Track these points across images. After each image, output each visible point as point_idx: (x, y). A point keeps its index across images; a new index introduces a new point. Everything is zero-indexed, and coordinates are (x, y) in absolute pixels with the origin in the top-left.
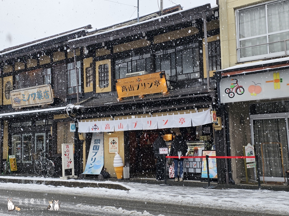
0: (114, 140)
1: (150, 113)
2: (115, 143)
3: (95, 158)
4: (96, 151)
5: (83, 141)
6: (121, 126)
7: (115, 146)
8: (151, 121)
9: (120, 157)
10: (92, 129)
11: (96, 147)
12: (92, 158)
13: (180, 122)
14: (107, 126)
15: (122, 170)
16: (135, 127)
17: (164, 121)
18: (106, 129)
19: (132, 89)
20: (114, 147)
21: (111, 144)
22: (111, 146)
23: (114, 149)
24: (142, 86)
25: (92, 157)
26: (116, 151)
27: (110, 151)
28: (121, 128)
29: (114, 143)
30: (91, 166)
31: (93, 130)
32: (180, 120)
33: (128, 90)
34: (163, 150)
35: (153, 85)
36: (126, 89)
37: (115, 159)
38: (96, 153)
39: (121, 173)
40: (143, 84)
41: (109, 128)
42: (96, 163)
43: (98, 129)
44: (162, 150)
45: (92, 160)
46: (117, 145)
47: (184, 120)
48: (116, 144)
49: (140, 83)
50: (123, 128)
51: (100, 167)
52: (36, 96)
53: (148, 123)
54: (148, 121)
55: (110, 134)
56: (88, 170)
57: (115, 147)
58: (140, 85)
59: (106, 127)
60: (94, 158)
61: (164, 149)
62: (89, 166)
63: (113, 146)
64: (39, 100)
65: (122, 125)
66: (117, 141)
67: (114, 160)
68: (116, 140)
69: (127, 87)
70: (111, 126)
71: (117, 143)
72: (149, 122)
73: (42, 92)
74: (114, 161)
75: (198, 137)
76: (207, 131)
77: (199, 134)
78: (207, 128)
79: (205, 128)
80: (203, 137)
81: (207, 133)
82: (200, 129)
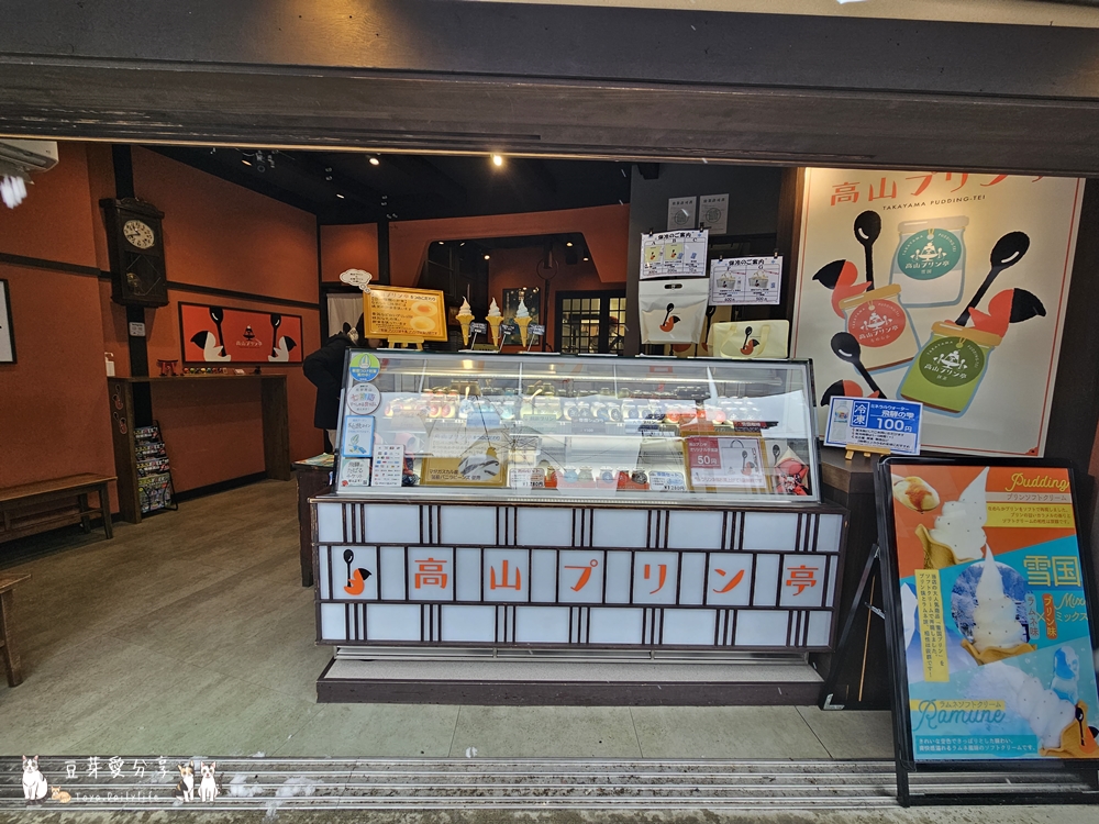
75: (666, 327)
76: (749, 288)
77: (671, 306)
78: (742, 267)
79: (727, 261)
80: (749, 330)
81: (752, 300)
82: (687, 271)
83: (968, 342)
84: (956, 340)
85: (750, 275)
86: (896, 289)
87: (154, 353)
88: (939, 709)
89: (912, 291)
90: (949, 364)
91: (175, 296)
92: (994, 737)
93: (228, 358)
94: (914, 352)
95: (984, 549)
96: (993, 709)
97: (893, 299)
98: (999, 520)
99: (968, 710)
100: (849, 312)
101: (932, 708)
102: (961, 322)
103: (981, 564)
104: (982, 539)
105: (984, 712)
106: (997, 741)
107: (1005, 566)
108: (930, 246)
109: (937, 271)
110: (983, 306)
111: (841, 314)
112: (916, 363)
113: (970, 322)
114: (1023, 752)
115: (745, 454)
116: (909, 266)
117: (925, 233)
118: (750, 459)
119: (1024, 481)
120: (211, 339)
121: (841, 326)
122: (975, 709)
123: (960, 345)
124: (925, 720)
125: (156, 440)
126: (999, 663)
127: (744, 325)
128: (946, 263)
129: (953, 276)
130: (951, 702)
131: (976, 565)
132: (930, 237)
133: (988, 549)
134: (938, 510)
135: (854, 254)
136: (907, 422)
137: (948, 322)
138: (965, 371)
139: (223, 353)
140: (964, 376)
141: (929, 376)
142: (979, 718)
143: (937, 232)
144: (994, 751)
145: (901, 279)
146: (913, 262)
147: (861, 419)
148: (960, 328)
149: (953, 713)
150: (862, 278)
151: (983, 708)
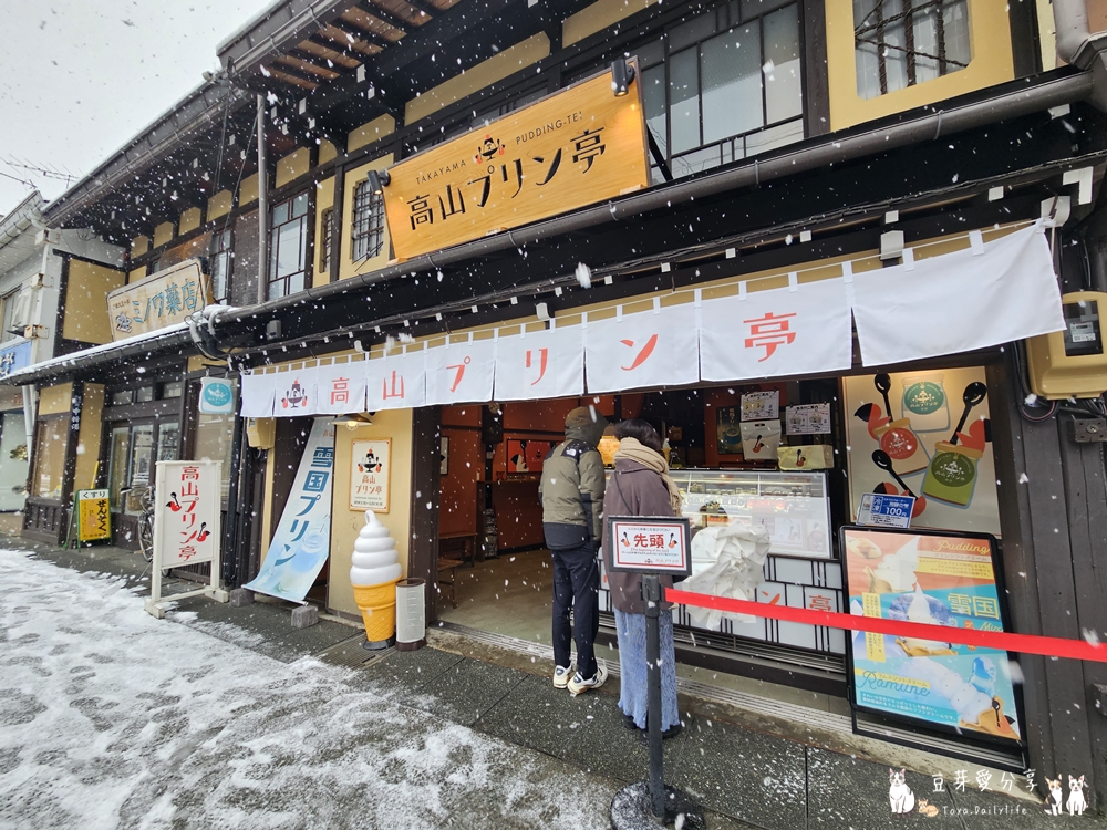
0: (370, 455)
1: (542, 309)
2: (373, 465)
3: (306, 523)
4: (314, 494)
5: (265, 452)
6: (393, 388)
7: (373, 481)
8: (544, 352)
9: (388, 534)
10: (283, 400)
11: (317, 477)
12: (296, 522)
13: (749, 343)
14: (340, 390)
15: (392, 598)
16: (453, 390)
17: (630, 343)
18: (332, 403)
19: (457, 206)
20: (369, 485)
21: (361, 470)
22: (358, 476)
23: (368, 495)
24: (506, 179)
25: (297, 518)
26: (379, 501)
27: (352, 503)
28: (393, 395)
29: (370, 466)
30: (285, 555)
31: (285, 406)
32: (754, 330)
33: (437, 214)
34: (640, 539)
35: (566, 160)
36: (430, 211)
37: (360, 542)
38: (314, 500)
39: (389, 613)
40: (511, 169)
41: (345, 398)
42: (303, 546)
43: (304, 404)
44: (631, 538)
45: (293, 530)
46: (380, 477)
47: (785, 326)
48: (378, 470)
49: (497, 161)
50: (402, 396)
51: (313, 565)
52: (166, 305)
53: (528, 364)
54: (529, 353)
55: (352, 423)
56: (270, 571)
57: (373, 485)
58: (497, 176)
59: (333, 393)
60: (302, 520)
61: (649, 531)
62: (279, 554)
63: (365, 480)
64: (171, 315)
65: (398, 380)
66: (384, 460)
67: (353, 549)
68: (381, 451)
69: (433, 203)
70: (354, 388)
71: (384, 468)
72: (536, 357)
73: (178, 290)
74: (357, 556)
75: (756, 450)
76: (810, 424)
77: (760, 437)
78: (804, 411)
79: (795, 407)
80: (799, 452)
81: (812, 431)
82: (766, 416)
83: (960, 456)
84: (953, 454)
85: (810, 415)
86: (907, 421)
87: (496, 467)
88: (878, 678)
89: (917, 421)
90: (951, 471)
91: (507, 436)
92: (921, 705)
93: (527, 470)
94: (926, 463)
95: (914, 585)
96: (920, 687)
97: (906, 427)
98: (928, 568)
99: (900, 683)
100: (880, 436)
101: (872, 676)
102: (954, 441)
103: (913, 594)
104: (914, 579)
105: (912, 687)
106: (923, 707)
107: (931, 598)
108: (923, 393)
109: (931, 410)
110: (965, 431)
111: (875, 438)
112: (930, 469)
113: (959, 442)
114: (945, 719)
115: (792, 528)
116: (912, 406)
117: (919, 384)
118: (795, 531)
119: (949, 546)
120: (520, 458)
121: (877, 446)
122: (905, 684)
123: (956, 458)
124: (868, 683)
125: (492, 517)
126: (925, 659)
127: (796, 448)
128: (936, 403)
129: (941, 412)
130: (887, 676)
131: (909, 595)
132: (922, 387)
133: (918, 585)
134: (879, 559)
135: (878, 399)
136: (904, 510)
137: (944, 442)
138: (963, 476)
139: (525, 467)
140: (963, 479)
141: (941, 479)
142: (909, 690)
143: (926, 384)
144: (921, 714)
145: (909, 414)
146: (915, 403)
147: (877, 508)
148: (953, 446)
149: (888, 683)
150: (884, 415)
151: (911, 684)
